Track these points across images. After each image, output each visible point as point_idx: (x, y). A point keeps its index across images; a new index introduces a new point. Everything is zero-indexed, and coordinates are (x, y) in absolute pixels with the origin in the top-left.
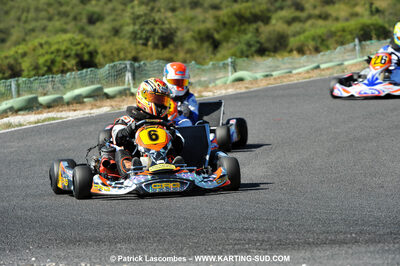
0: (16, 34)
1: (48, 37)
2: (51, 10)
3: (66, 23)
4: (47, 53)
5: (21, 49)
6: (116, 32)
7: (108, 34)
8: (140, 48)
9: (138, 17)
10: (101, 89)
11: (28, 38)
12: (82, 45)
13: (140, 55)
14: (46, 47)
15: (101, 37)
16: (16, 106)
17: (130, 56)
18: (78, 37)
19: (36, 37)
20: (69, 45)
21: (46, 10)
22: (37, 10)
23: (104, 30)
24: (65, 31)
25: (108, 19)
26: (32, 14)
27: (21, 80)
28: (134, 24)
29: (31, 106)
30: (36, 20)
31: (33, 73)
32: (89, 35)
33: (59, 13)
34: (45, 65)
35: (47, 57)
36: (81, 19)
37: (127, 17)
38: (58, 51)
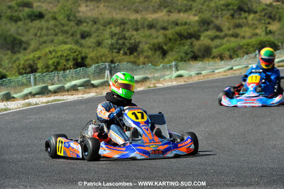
0: (33, 44)
1: (55, 46)
2: (57, 29)
3: (66, 38)
4: (54, 57)
5: (37, 54)
6: (99, 44)
7: (94, 46)
8: (115, 54)
9: (115, 34)
10: (89, 81)
11: (41, 47)
12: (77, 53)
13: (115, 59)
14: (53, 53)
15: (90, 47)
16: (34, 92)
17: (109, 60)
18: (75, 47)
19: (46, 47)
20: (69, 52)
21: (53, 29)
22: (48, 29)
23: (91, 42)
24: (65, 43)
25: (94, 35)
26: (44, 32)
27: (37, 74)
28: (112, 38)
29: (44, 92)
30: (47, 35)
31: (45, 70)
32: (81, 46)
33: (62, 31)
34: (53, 65)
35: (54, 60)
36: (76, 35)
37: (107, 33)
38: (61, 56)
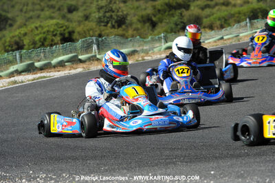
0: (20, 21)
1: (41, 22)
2: (42, 4)
3: (53, 13)
4: (41, 33)
5: (23, 30)
6: (87, 18)
7: (81, 19)
8: (102, 28)
9: (102, 7)
10: (76, 56)
11: (27, 23)
12: (64, 27)
13: (103, 33)
14: (40, 29)
16: (20, 69)
17: (97, 33)
18: (61, 22)
19: (33, 23)
20: (56, 27)
21: (39, 4)
22: (33, 4)
23: (79, 17)
24: (52, 18)
25: (81, 9)
26: (30, 7)
27: (23, 51)
28: (99, 12)
29: (30, 69)
30: (33, 11)
31: (32, 47)
32: (68, 20)
34: (40, 41)
35: (40, 36)
36: (63, 10)
37: (94, 7)
38: (48, 31)
